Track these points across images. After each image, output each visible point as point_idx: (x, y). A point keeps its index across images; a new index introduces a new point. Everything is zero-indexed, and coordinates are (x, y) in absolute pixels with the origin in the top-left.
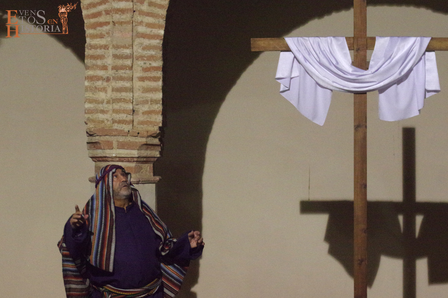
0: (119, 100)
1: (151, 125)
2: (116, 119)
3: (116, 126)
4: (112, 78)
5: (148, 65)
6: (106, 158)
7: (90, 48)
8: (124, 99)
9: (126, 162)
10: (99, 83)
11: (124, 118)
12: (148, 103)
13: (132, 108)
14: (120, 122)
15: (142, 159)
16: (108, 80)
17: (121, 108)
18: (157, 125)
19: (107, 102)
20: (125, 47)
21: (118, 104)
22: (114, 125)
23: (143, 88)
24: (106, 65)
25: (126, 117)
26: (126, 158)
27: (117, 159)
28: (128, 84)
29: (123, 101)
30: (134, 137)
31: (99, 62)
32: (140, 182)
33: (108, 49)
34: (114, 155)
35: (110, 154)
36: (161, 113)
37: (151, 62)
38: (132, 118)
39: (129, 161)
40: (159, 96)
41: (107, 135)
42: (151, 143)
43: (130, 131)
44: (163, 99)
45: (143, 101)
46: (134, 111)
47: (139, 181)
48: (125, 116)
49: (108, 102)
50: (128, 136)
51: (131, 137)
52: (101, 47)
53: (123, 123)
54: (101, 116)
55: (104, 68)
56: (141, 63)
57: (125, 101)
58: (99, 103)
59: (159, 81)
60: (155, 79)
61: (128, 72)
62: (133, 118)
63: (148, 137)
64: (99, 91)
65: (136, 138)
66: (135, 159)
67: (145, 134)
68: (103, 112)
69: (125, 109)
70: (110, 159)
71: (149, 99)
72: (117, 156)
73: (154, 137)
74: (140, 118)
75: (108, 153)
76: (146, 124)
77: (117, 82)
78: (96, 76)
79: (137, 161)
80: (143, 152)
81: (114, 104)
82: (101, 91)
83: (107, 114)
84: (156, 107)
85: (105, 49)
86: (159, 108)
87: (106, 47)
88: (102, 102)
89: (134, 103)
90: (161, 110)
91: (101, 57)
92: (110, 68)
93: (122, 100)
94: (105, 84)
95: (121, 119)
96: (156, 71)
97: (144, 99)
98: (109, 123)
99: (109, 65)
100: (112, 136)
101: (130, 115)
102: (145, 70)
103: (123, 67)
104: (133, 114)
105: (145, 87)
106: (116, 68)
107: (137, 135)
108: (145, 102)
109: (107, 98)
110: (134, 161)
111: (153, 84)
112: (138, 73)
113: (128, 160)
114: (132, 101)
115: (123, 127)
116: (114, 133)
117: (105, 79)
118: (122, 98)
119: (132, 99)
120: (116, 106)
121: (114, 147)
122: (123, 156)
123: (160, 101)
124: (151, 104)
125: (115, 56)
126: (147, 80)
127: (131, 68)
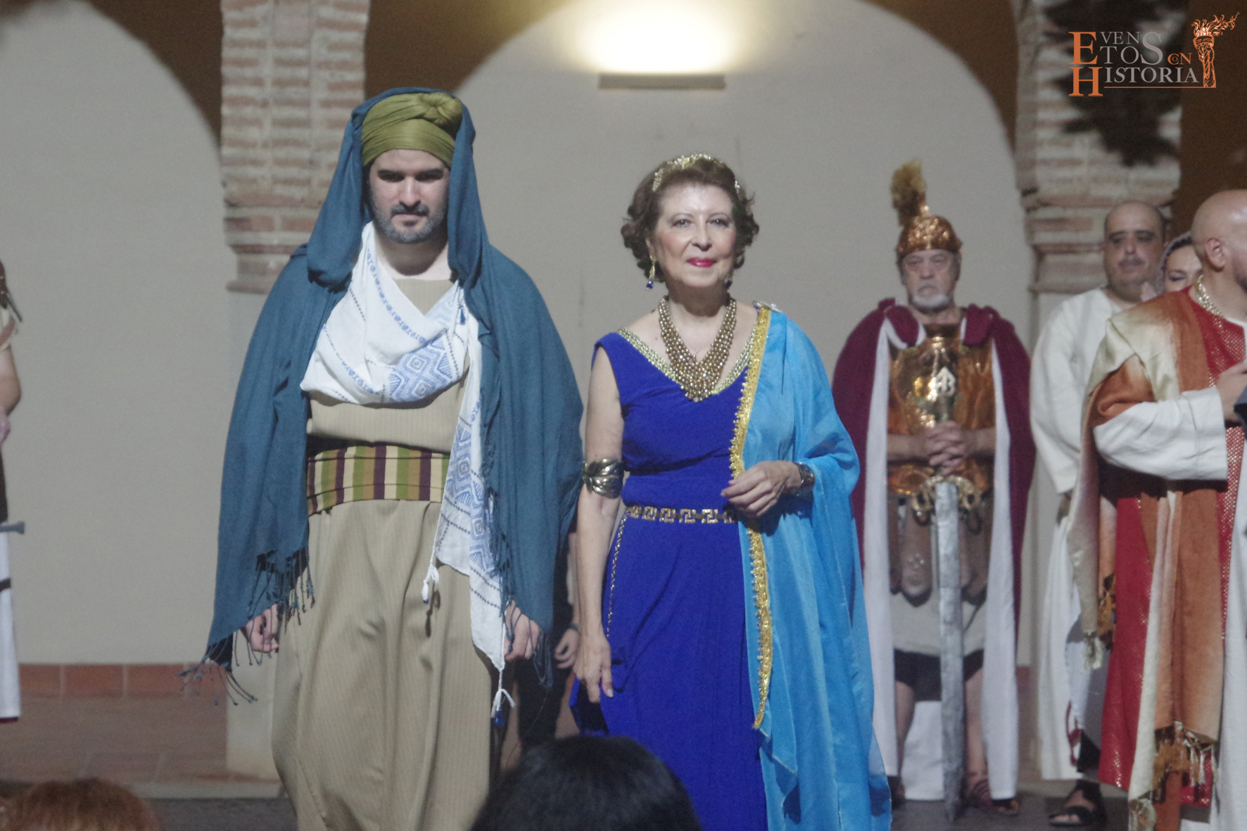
2: (280, 177)
4: (271, 101)
6: (261, 248)
7: (231, 45)
8: (294, 140)
11: (295, 175)
13: (308, 156)
17: (289, 156)
19: (263, 144)
21: (284, 149)
22: (275, 186)
27: (281, 249)
28: (300, 113)
29: (293, 144)
34: (275, 242)
35: (267, 240)
38: (308, 175)
41: (262, 206)
46: (312, 162)
48: (296, 171)
49: (265, 145)
51: (306, 209)
53: (292, 185)
54: (252, 171)
58: (247, 148)
62: (311, 174)
68: (255, 163)
69: (296, 157)
70: (267, 250)
74: (323, 175)
75: (263, 238)
77: (282, 108)
81: (276, 149)
83: (263, 166)
87: (260, 44)
89: (313, 148)
92: (268, 82)
93: (292, 142)
95: (289, 176)
97: (330, 140)
98: (266, 183)
100: (273, 207)
101: (304, 168)
109: (263, 137)
112: (320, 93)
114: (308, 144)
115: (292, 192)
116: (275, 201)
118: (290, 137)
119: (308, 140)
121: (276, 227)
122: (292, 243)
127: (307, 83)
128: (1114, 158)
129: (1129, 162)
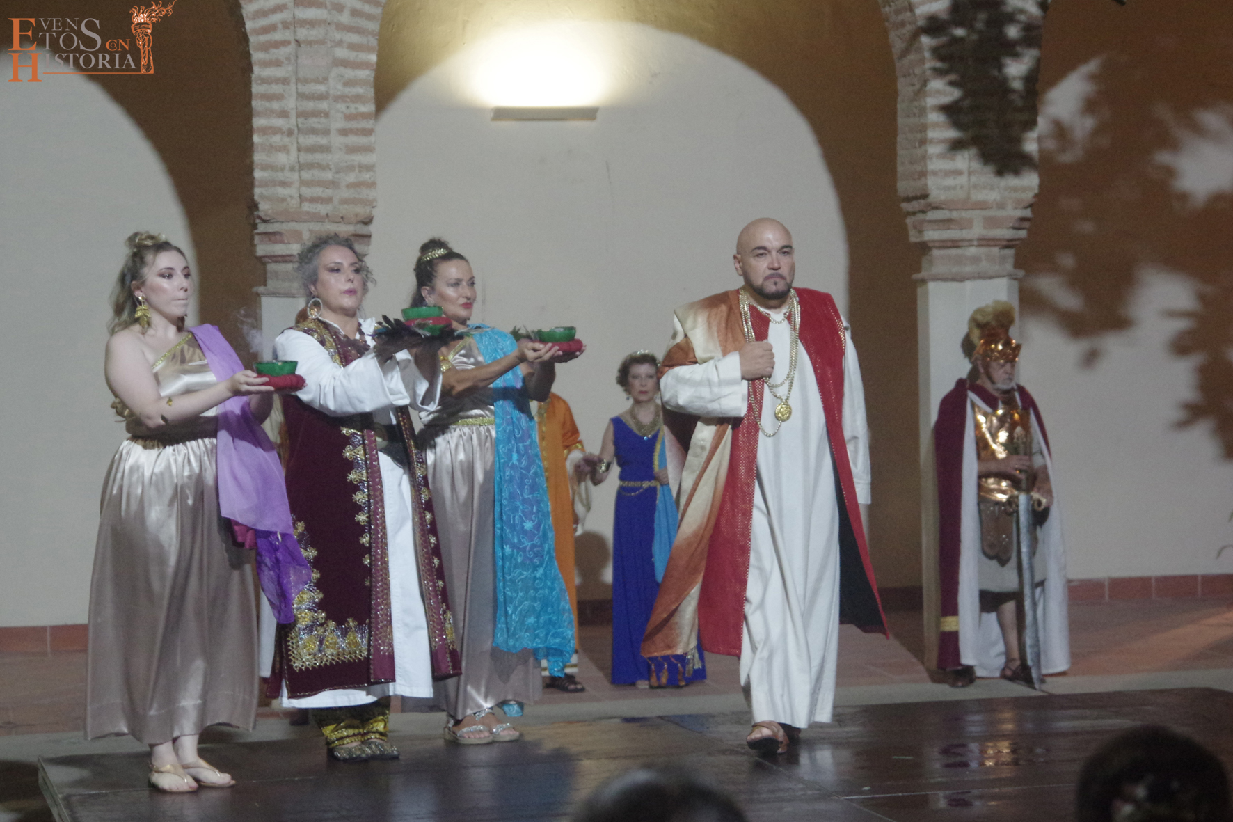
0: (310, 166)
2: (306, 196)
3: (307, 207)
5: (353, 110)
7: (259, 82)
8: (318, 164)
10: (276, 139)
11: (320, 194)
13: (330, 178)
14: (313, 200)
16: (290, 133)
17: (314, 178)
18: (369, 205)
19: (290, 168)
20: (317, 81)
21: (309, 171)
22: (302, 204)
23: (347, 146)
24: (286, 109)
25: (323, 191)
29: (317, 167)
31: (275, 105)
33: (289, 84)
37: (357, 106)
38: (330, 194)
42: (360, 233)
45: (347, 167)
52: (278, 81)
55: (284, 114)
56: (341, 107)
57: (320, 166)
58: (277, 171)
61: (323, 120)
62: (333, 193)
63: (358, 222)
64: (276, 150)
67: (353, 219)
73: (365, 223)
76: (353, 203)
78: (271, 128)
82: (280, 151)
85: (284, 85)
87: (285, 81)
88: (282, 169)
91: (279, 97)
94: (286, 140)
96: (365, 120)
99: (292, 109)
100: (301, 222)
102: (349, 118)
103: (316, 114)
106: (302, 114)
112: (337, 123)
114: (330, 167)
115: (318, 208)
116: (303, 217)
117: (284, 132)
118: (314, 161)
119: (330, 163)
120: (306, 175)
124: (360, 171)
125: (302, 96)
128: (989, 169)
129: (1000, 173)
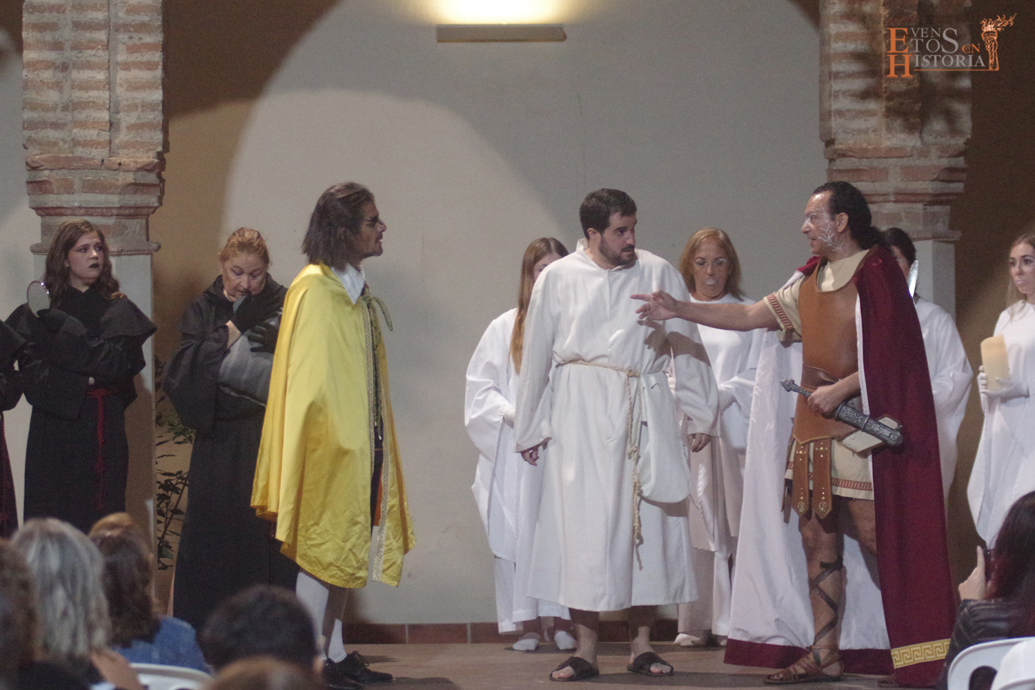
0: (85, 105)
1: (142, 150)
2: (80, 140)
3: (79, 152)
4: (71, 65)
5: (136, 41)
6: (63, 211)
7: (31, 10)
8: (93, 102)
9: (97, 215)
10: (48, 75)
11: (95, 137)
12: (137, 110)
13: (107, 118)
14: (87, 144)
15: (127, 212)
16: (64, 67)
17: (88, 119)
18: (153, 150)
19: (63, 107)
20: (94, 8)
21: (83, 111)
22: (75, 149)
23: (129, 82)
24: (60, 40)
25: (98, 134)
26: (98, 210)
27: (82, 211)
28: (100, 76)
29: (92, 107)
30: (112, 172)
31: (48, 36)
32: (123, 253)
33: (64, 12)
34: (76, 204)
35: (68, 202)
36: (160, 127)
37: (141, 36)
38: (108, 138)
39: (103, 215)
40: (158, 95)
41: (63, 168)
42: (142, 182)
43: (105, 162)
44: (163, 102)
45: (128, 105)
46: (111, 125)
47: (122, 251)
48: (96, 133)
49: (65, 108)
50: (100, 169)
51: (106, 171)
52: (52, 9)
53: (92, 147)
54: (52, 134)
55: (58, 46)
56: (124, 37)
57: (95, 105)
59: (157, 69)
60: (149, 66)
61: (101, 53)
62: (110, 136)
63: (139, 170)
64: (48, 88)
65: (117, 172)
66: (115, 212)
67: (132, 166)
68: (56, 126)
69: (95, 120)
70: (69, 212)
71: (139, 101)
72: (83, 206)
73: (147, 170)
74: (123, 136)
75: (65, 200)
76: (134, 148)
77: (81, 71)
78: (42, 62)
79: (117, 215)
80: (128, 197)
81: (76, 113)
82: (52, 89)
83: (62, 129)
84: (152, 116)
85: (59, 13)
86: (157, 119)
88: (54, 109)
89: (112, 109)
90: (161, 122)
91: (52, 27)
92: (68, 46)
93: (91, 104)
94: (59, 75)
95: (89, 138)
96: (151, 52)
97: (130, 102)
98: (66, 146)
99: (67, 40)
100: (73, 169)
101: (104, 131)
102: (132, 49)
103: (91, 45)
104: (110, 129)
105: (132, 80)
106: (78, 47)
107: (117, 167)
108: (133, 107)
109: (63, 101)
110: (112, 215)
111: (145, 75)
113: (102, 212)
114: (108, 106)
115: (92, 154)
116: (75, 164)
117: (59, 67)
118: (89, 100)
119: (108, 102)
120: (80, 116)
121: (77, 190)
122: (92, 205)
123: (158, 105)
124: (143, 111)
125: (77, 25)
126: (134, 68)
127: (107, 46)
